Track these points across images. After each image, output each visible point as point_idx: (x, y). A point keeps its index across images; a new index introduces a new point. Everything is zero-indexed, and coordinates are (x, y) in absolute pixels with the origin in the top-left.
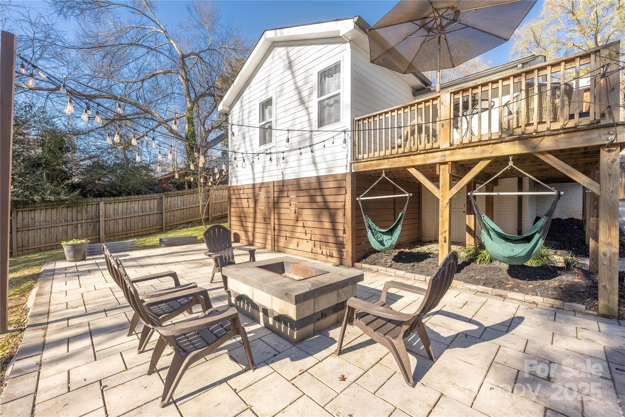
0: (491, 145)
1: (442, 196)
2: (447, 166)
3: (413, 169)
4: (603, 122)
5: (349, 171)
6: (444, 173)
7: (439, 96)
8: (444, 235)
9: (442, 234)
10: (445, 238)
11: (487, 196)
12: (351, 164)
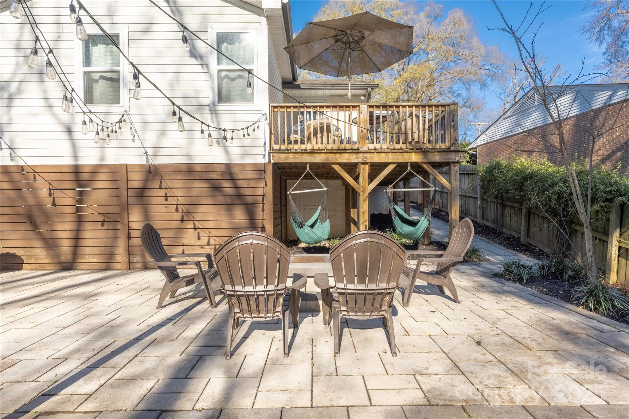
0: (398, 154)
1: (362, 191)
2: (367, 166)
3: (338, 166)
4: (452, 148)
5: (267, 161)
6: (364, 171)
7: (359, 106)
8: (365, 224)
9: (363, 223)
10: (366, 226)
11: (394, 192)
12: (269, 154)
